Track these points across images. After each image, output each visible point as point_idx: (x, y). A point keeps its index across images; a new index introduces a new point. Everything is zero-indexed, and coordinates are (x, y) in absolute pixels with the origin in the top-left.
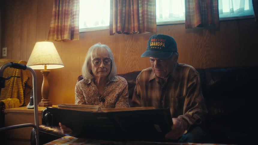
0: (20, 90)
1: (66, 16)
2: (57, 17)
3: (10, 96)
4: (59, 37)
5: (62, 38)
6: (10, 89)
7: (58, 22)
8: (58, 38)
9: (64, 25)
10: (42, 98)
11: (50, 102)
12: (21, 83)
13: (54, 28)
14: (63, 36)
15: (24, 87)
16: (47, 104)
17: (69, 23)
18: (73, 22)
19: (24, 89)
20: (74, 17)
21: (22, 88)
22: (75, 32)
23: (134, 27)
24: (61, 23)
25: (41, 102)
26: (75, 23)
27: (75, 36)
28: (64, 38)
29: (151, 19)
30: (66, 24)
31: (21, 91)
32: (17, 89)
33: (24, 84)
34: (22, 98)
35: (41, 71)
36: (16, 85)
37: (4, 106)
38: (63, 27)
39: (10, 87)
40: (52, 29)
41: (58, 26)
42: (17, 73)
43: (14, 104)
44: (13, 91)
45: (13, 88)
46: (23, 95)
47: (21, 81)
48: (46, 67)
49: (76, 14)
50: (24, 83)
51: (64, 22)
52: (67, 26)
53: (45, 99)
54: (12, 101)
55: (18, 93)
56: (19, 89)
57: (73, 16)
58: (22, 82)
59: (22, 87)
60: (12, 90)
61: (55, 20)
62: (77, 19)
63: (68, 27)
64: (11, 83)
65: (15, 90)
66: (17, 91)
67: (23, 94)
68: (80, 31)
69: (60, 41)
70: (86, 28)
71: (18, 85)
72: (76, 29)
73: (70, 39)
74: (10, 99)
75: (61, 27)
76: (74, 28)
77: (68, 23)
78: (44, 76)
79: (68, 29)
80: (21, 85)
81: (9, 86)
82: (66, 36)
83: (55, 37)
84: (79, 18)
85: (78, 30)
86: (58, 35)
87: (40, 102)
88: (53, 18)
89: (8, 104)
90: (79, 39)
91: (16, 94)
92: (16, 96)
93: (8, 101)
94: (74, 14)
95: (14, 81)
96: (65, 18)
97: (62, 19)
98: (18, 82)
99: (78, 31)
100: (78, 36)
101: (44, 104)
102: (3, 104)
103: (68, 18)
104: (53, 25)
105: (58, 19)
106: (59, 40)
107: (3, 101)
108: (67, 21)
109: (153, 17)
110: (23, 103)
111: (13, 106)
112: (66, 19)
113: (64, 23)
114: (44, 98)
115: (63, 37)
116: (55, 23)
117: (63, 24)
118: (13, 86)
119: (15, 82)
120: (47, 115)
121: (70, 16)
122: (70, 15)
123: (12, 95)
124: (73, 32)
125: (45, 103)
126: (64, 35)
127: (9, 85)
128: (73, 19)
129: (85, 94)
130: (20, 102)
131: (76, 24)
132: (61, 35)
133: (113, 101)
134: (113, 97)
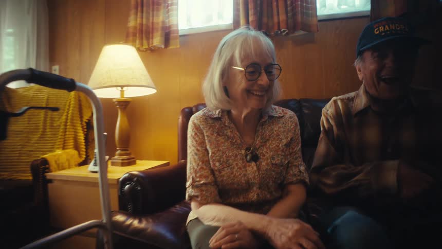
0: (79, 134)
1: (155, 7)
2: (139, 9)
3: (62, 146)
4: (145, 42)
5: (148, 45)
6: (61, 134)
7: (142, 18)
8: (142, 44)
9: (153, 23)
10: (117, 150)
11: (132, 156)
12: (80, 122)
13: (135, 28)
14: (151, 40)
15: (86, 130)
16: (127, 161)
17: (161, 19)
18: (168, 17)
19: (86, 133)
20: (169, 8)
21: (82, 132)
22: (172, 35)
23: (279, 23)
24: (148, 19)
25: (116, 157)
26: (170, 19)
27: (172, 42)
28: (153, 44)
29: (308, 9)
30: (155, 21)
31: (80, 136)
32: (73, 133)
33: (85, 124)
34: (82, 148)
35: (114, 100)
36: (71, 127)
37: (47, 166)
38: (151, 26)
39: (61, 130)
40: (131, 30)
41: (142, 25)
42: (72, 106)
43: (68, 160)
44: (67, 136)
45: (65, 132)
46: (84, 144)
47: (79, 119)
48: (122, 92)
49: (172, 3)
50: (86, 122)
51: (153, 16)
52: (158, 23)
53: (123, 152)
54: (64, 156)
55: (76, 140)
56: (76, 133)
57: (168, 6)
58: (82, 121)
59: (81, 129)
60: (65, 135)
61: (136, 14)
62: (175, 12)
63: (160, 25)
64: (63, 124)
65: (70, 134)
66: (73, 136)
67: (84, 141)
68: (181, 33)
69: (147, 50)
70: (190, 27)
71: (74, 126)
72: (174, 28)
73: (163, 47)
74: (59, 152)
75: (147, 26)
76: (170, 27)
77: (159, 18)
78: (121, 109)
79: (160, 29)
80: (79, 126)
81: (59, 129)
82: (157, 41)
83: (138, 42)
84: (177, 9)
85: (177, 31)
86: (142, 39)
87: (114, 156)
88: (133, 12)
89: (56, 162)
90: (178, 46)
91: (71, 141)
92: (71, 145)
93: (55, 156)
94: (168, 4)
95: (67, 119)
96: (153, 11)
97: (148, 13)
98: (75, 121)
99: (178, 33)
100: (178, 41)
101: (120, 161)
102: (45, 162)
103: (158, 10)
104: (132, 23)
105: (142, 12)
106: (144, 47)
107: (45, 156)
108: (158, 16)
109: (310, 6)
110: (84, 157)
111: (67, 164)
112: (155, 12)
113: (153, 19)
114: (122, 150)
115: (151, 42)
116: (136, 19)
117: (151, 21)
118: (66, 129)
119: (68, 121)
120: (129, 187)
121: (162, 7)
122: (163, 5)
123: (64, 143)
124: (168, 35)
125: (123, 160)
126: (152, 38)
127: (60, 126)
128: (168, 12)
129: (211, 145)
130: (80, 155)
131: (173, 20)
132: (148, 39)
133: (278, 160)
134: (278, 152)
